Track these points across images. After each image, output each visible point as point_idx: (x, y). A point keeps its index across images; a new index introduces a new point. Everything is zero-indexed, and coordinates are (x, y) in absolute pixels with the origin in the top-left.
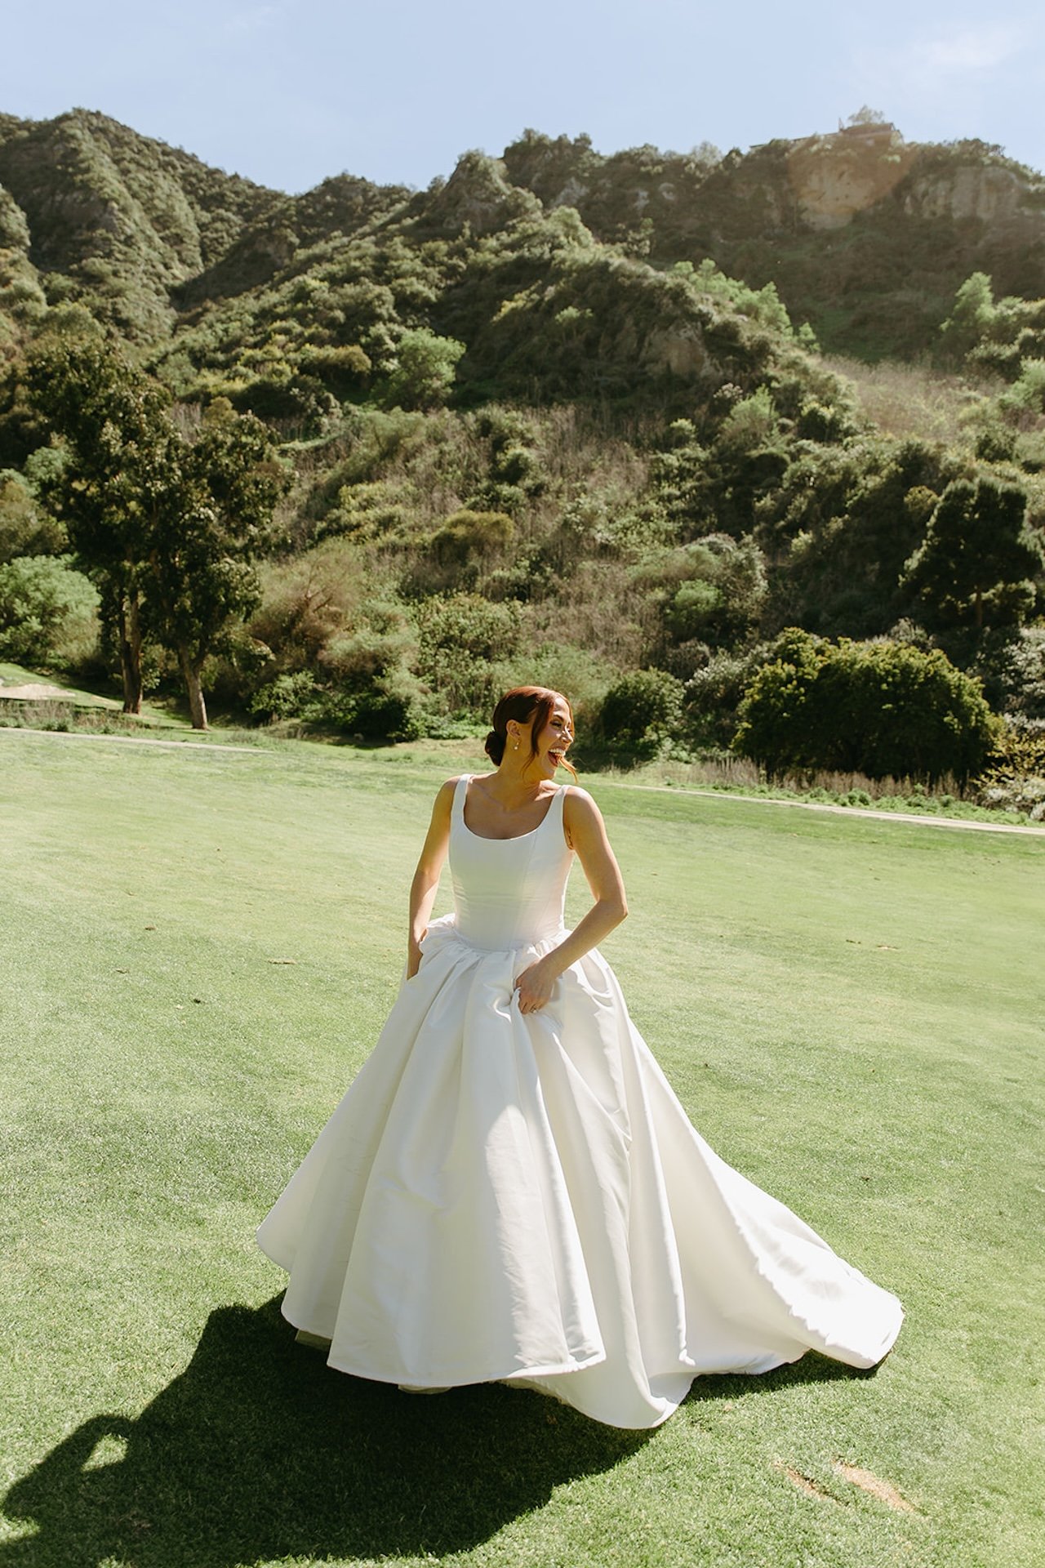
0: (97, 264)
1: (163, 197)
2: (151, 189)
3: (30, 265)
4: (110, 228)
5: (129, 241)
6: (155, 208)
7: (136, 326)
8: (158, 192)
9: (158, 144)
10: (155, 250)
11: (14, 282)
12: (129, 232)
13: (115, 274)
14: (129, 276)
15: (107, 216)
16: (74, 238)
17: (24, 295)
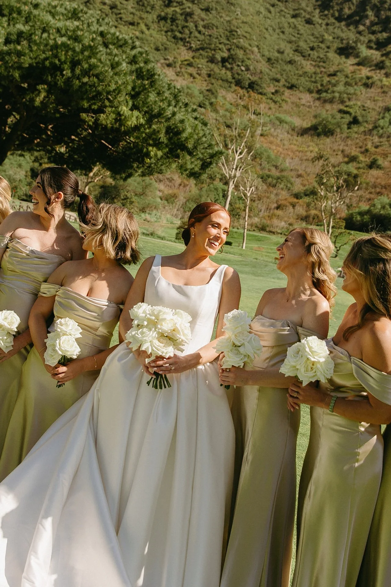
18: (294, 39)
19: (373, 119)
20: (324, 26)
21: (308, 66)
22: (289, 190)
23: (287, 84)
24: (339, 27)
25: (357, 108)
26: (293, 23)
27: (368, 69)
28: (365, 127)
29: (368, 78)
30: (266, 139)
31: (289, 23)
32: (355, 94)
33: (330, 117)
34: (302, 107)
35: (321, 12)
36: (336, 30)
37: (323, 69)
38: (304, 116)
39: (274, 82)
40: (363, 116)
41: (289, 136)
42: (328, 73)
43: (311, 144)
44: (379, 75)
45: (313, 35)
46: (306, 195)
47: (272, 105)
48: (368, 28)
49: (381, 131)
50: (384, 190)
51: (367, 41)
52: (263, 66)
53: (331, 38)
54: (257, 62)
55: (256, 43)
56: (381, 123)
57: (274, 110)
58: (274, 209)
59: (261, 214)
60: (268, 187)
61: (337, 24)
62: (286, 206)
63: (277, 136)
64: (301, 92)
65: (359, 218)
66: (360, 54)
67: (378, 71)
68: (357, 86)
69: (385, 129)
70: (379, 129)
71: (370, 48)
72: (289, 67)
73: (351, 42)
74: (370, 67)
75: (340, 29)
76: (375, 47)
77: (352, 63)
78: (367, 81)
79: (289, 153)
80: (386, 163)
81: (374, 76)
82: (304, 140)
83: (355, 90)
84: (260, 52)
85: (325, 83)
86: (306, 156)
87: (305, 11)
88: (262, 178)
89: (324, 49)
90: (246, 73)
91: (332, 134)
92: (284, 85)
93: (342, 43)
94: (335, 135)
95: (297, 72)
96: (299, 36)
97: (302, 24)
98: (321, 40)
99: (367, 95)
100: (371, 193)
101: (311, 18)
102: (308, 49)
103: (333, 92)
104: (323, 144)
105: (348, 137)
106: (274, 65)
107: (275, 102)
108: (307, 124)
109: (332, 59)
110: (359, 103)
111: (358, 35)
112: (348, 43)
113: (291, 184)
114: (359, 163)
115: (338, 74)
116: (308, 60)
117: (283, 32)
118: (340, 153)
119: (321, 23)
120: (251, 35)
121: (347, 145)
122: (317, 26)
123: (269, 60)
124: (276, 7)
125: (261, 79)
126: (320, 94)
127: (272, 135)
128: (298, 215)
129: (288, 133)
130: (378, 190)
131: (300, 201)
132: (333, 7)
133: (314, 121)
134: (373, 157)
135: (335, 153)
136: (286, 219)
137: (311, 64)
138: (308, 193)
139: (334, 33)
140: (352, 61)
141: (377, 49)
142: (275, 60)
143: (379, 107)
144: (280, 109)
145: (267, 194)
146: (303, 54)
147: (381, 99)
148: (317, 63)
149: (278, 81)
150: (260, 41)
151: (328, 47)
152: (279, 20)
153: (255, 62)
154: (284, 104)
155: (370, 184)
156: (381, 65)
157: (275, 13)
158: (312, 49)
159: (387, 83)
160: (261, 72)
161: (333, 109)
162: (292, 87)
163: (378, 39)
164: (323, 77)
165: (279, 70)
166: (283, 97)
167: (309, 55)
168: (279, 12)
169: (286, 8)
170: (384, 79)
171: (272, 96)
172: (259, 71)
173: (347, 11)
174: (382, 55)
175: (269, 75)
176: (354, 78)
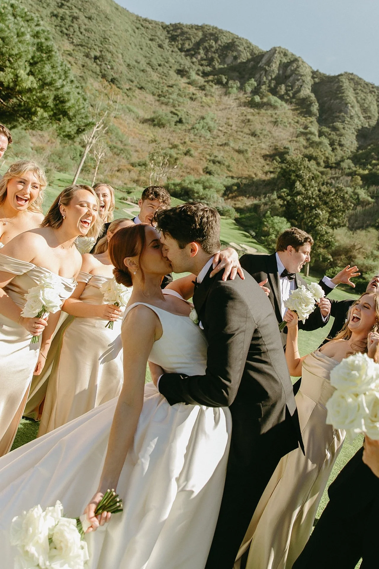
0: (338, 125)
1: (368, 103)
2: (364, 100)
3: (316, 123)
4: (346, 113)
5: (351, 117)
6: (364, 106)
7: (345, 147)
8: (367, 101)
9: (371, 84)
10: (360, 121)
11: (309, 129)
12: (352, 114)
13: (344, 128)
14: (348, 129)
15: (346, 109)
16: (334, 115)
17: (311, 133)
18: (148, 55)
19: (192, 122)
20: (170, 52)
21: (155, 77)
22: (128, 159)
23: (138, 86)
24: (180, 55)
25: (183, 113)
26: (150, 44)
27: (195, 88)
28: (186, 127)
29: (193, 94)
30: (117, 120)
31: (147, 44)
32: (183, 103)
33: (164, 114)
34: (146, 103)
35: (170, 41)
36: (177, 57)
37: (164, 81)
38: (147, 110)
39: (130, 81)
40: (186, 119)
41: (134, 122)
42: (168, 85)
43: (148, 130)
44: (201, 94)
45: (162, 56)
46: (139, 165)
47: (126, 98)
48: (199, 61)
49: (196, 132)
50: (192, 171)
51: (196, 70)
52: (123, 68)
53: (173, 61)
54: (120, 65)
55: (121, 52)
56: (197, 126)
57: (126, 101)
58: (116, 171)
59: (106, 173)
60: (113, 154)
61: (179, 53)
62: (124, 171)
63: (126, 120)
64: (147, 93)
65: (173, 187)
66: (191, 77)
67: (201, 91)
68: (186, 98)
69: (199, 131)
70: (195, 130)
71: (198, 75)
72: (141, 74)
73: (186, 67)
74: (196, 87)
75: (180, 57)
76: (201, 75)
77: (184, 81)
78: (193, 96)
79: (132, 134)
80: (196, 154)
81: (198, 94)
82: (144, 126)
83: (184, 100)
84: (123, 58)
85: (164, 91)
86: (144, 138)
87: (159, 38)
88: (110, 148)
89: (167, 68)
90: (110, 70)
91: (164, 127)
92: (136, 86)
93: (180, 67)
94: (165, 128)
95: (146, 78)
96: (152, 54)
97: (156, 46)
98: (166, 61)
99: (191, 106)
100: (183, 172)
101: (163, 44)
102: (157, 65)
103: (169, 98)
104: (157, 133)
105: (174, 131)
106: (132, 70)
107: (128, 96)
108: (148, 116)
109: (172, 75)
110: (185, 110)
111: (192, 64)
112: (184, 68)
113: (130, 156)
114: (178, 150)
115: (175, 86)
116: (155, 72)
117: (141, 49)
118: (167, 140)
119: (169, 50)
120: (118, 45)
121: (172, 136)
122: (166, 50)
123: (129, 65)
124: (139, 29)
125: (121, 77)
126: (160, 97)
127: (122, 119)
128: (131, 178)
129: (134, 120)
130: (188, 170)
131: (135, 169)
132: (178, 41)
133: (153, 116)
134: (188, 148)
135: (164, 140)
136: (123, 179)
137: (157, 75)
138: (141, 164)
139: (176, 58)
140: (185, 80)
141: (202, 77)
142: (133, 67)
143: (198, 115)
144: (131, 101)
145: (112, 160)
146: (153, 68)
147: (200, 110)
148: (161, 76)
149: (132, 81)
150: (124, 50)
151: (171, 67)
152: (140, 40)
153: (118, 65)
154: (134, 99)
155: (184, 166)
156: (203, 88)
157: (138, 34)
158: (160, 65)
159: (205, 101)
160: (121, 73)
161: (167, 110)
162: (141, 88)
163: (204, 70)
164: (163, 86)
165: (134, 74)
166: (134, 94)
167: (157, 69)
168: (141, 34)
169: (146, 32)
170: (204, 97)
171: (126, 91)
172: (120, 72)
173: (187, 46)
174: (205, 81)
175: (127, 76)
176: (184, 92)
